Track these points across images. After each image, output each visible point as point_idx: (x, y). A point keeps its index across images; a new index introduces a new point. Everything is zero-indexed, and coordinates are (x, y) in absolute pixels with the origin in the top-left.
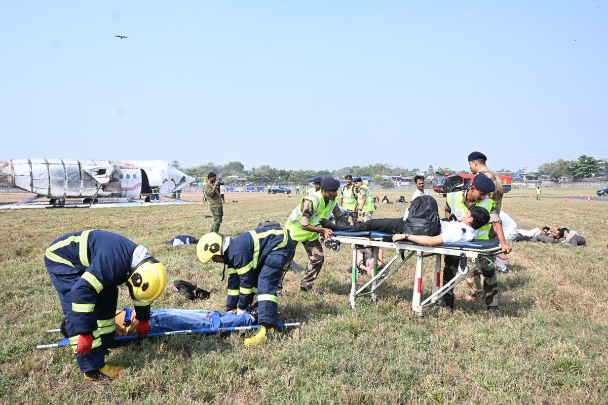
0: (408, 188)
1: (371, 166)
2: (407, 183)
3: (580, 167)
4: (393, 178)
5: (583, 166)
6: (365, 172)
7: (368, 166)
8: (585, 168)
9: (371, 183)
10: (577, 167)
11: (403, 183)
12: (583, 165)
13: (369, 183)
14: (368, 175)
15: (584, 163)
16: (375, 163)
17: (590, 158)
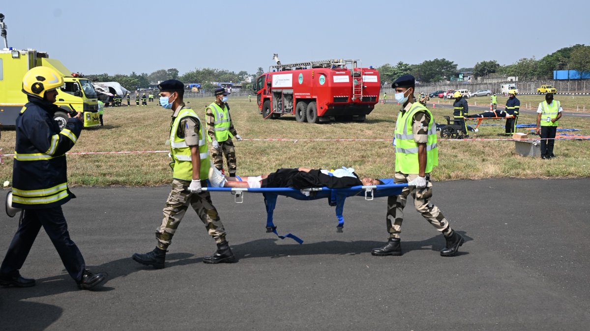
0: (238, 94)
1: (198, 72)
2: (238, 90)
3: (398, 73)
4: (223, 84)
5: (400, 73)
6: (192, 78)
7: (195, 71)
8: (402, 74)
9: (200, 90)
10: (395, 74)
11: (233, 90)
12: (400, 71)
13: (198, 90)
14: (196, 82)
15: (401, 70)
16: (202, 69)
17: (406, 64)
